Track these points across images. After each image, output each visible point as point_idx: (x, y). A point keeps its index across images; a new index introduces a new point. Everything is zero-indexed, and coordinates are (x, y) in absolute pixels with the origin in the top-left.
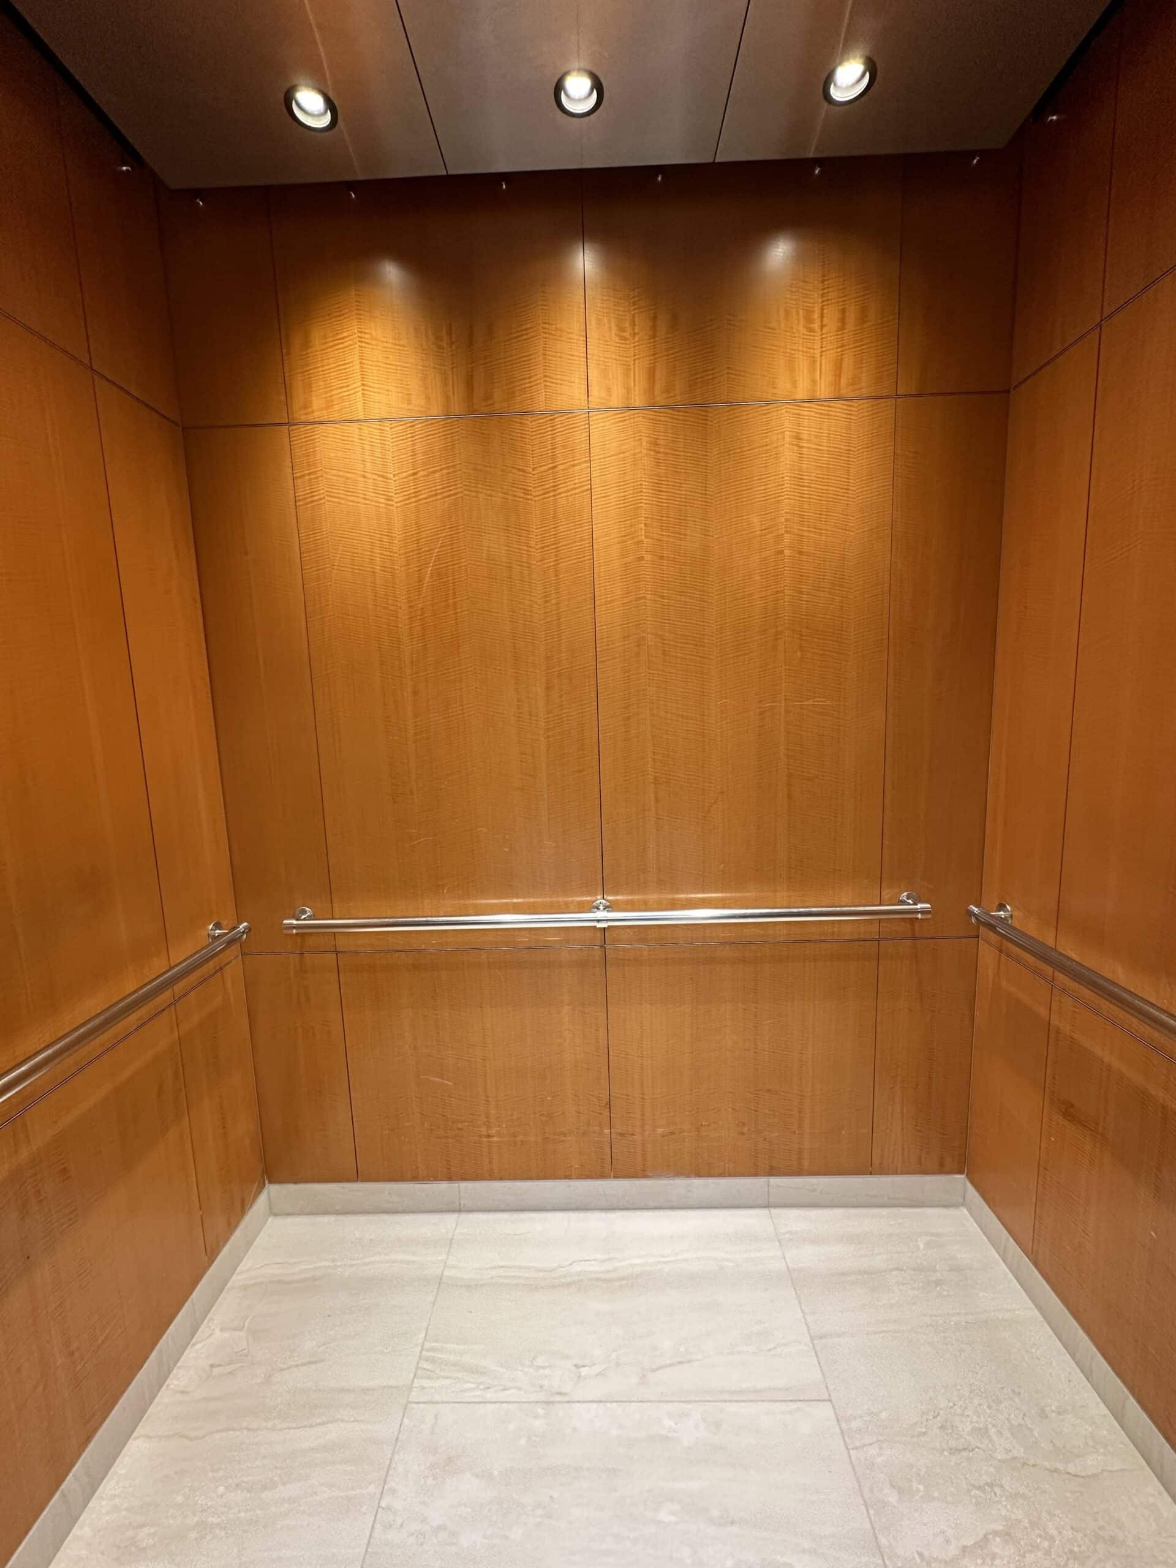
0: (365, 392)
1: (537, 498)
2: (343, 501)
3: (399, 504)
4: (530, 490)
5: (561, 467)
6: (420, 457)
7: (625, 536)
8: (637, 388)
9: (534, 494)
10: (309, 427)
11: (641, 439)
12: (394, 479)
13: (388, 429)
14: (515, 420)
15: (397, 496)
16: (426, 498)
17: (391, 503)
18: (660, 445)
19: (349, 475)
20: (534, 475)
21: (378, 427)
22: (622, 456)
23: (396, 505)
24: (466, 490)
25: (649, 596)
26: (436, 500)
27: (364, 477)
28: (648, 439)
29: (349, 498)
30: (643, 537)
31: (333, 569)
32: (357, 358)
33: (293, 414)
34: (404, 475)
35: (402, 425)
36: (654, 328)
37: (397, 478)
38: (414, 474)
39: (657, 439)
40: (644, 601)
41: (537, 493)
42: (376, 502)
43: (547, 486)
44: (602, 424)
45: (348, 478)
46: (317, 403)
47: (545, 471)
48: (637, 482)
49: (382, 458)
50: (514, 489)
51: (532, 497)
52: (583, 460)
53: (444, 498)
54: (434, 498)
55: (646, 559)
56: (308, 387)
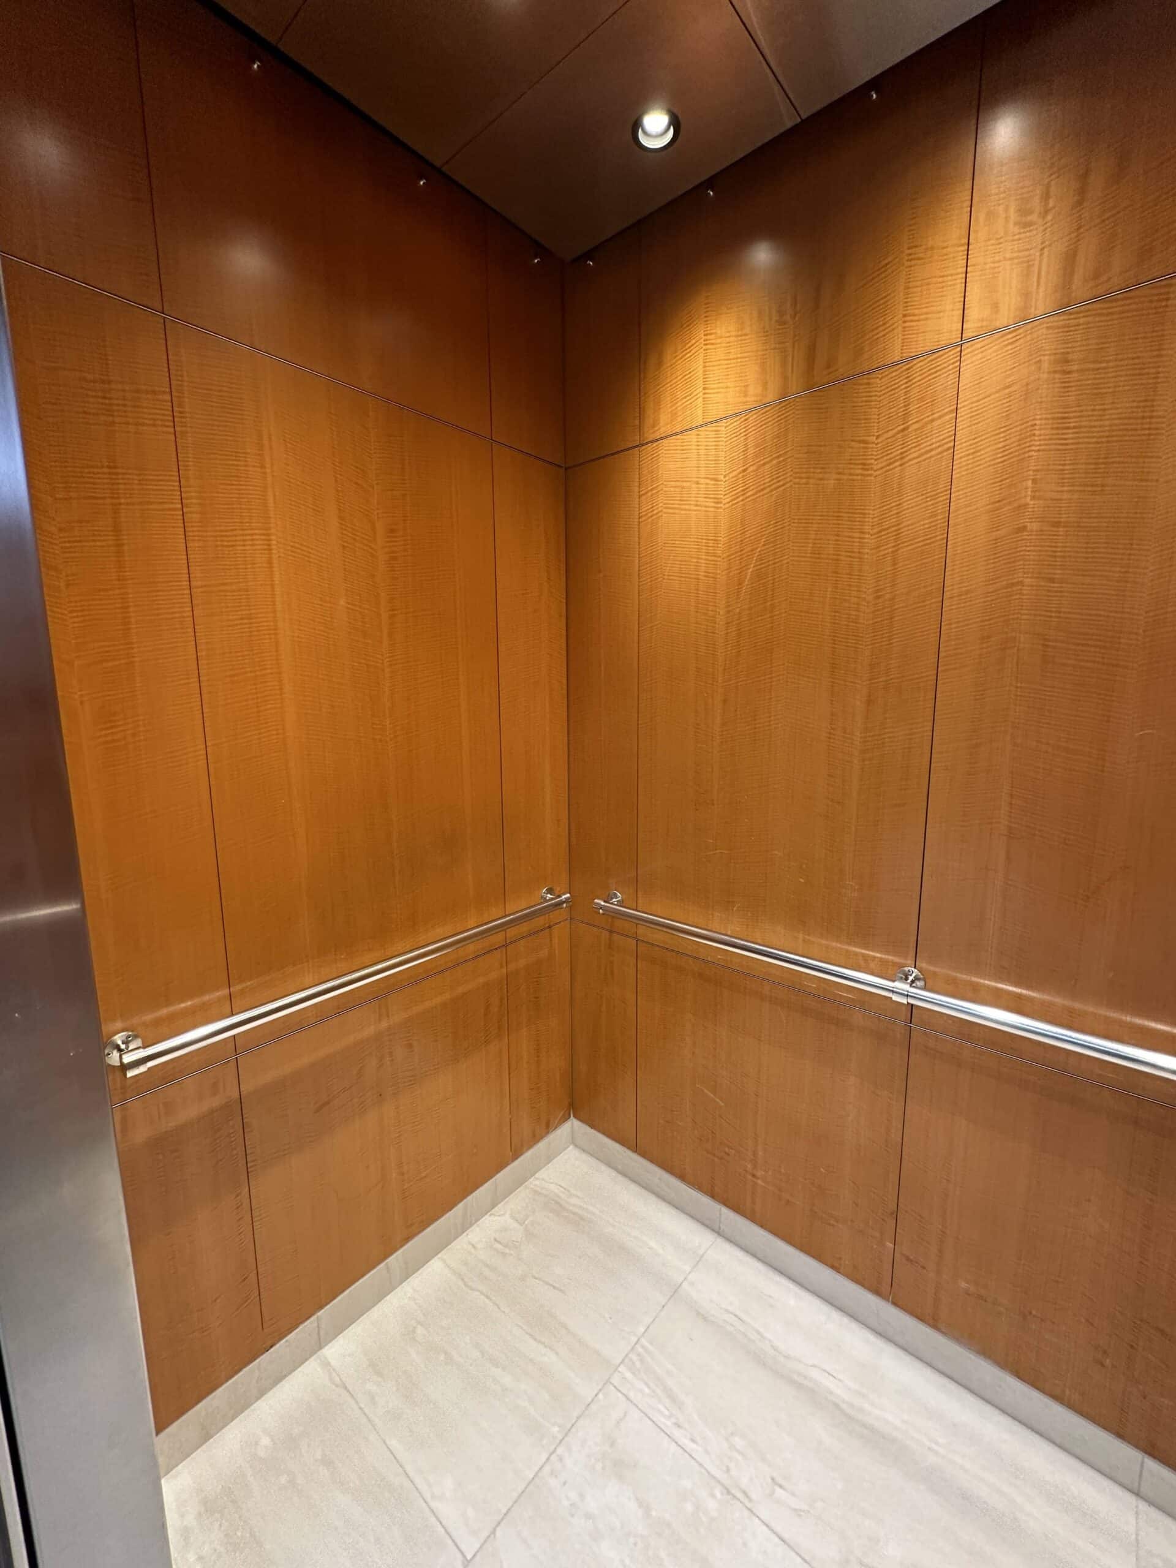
0: (706, 396)
1: (878, 472)
2: (677, 511)
3: (727, 506)
4: (872, 464)
5: (916, 426)
6: (751, 451)
7: (999, 501)
8: (1042, 289)
9: (875, 468)
10: (656, 444)
11: (1040, 361)
12: (724, 480)
13: (723, 429)
14: (861, 382)
15: (726, 497)
16: (753, 495)
17: (719, 505)
18: (1072, 361)
19: (685, 484)
20: (877, 444)
21: (714, 429)
22: (1007, 391)
23: (724, 507)
24: (795, 478)
25: (1027, 581)
26: (763, 495)
27: (698, 483)
28: (1052, 358)
29: (683, 507)
30: (1029, 498)
31: (664, 579)
32: (701, 362)
33: (643, 434)
34: (735, 473)
35: (737, 421)
36: (1082, 191)
37: (727, 478)
38: (744, 471)
39: (1068, 353)
40: (1020, 587)
41: (880, 466)
42: (706, 507)
43: (895, 454)
44: (980, 356)
45: (683, 488)
46: (664, 418)
47: (893, 436)
48: (1027, 422)
49: (715, 460)
50: (852, 466)
51: (873, 472)
52: (946, 410)
53: (772, 491)
54: (762, 493)
55: (1029, 528)
56: (658, 403)
